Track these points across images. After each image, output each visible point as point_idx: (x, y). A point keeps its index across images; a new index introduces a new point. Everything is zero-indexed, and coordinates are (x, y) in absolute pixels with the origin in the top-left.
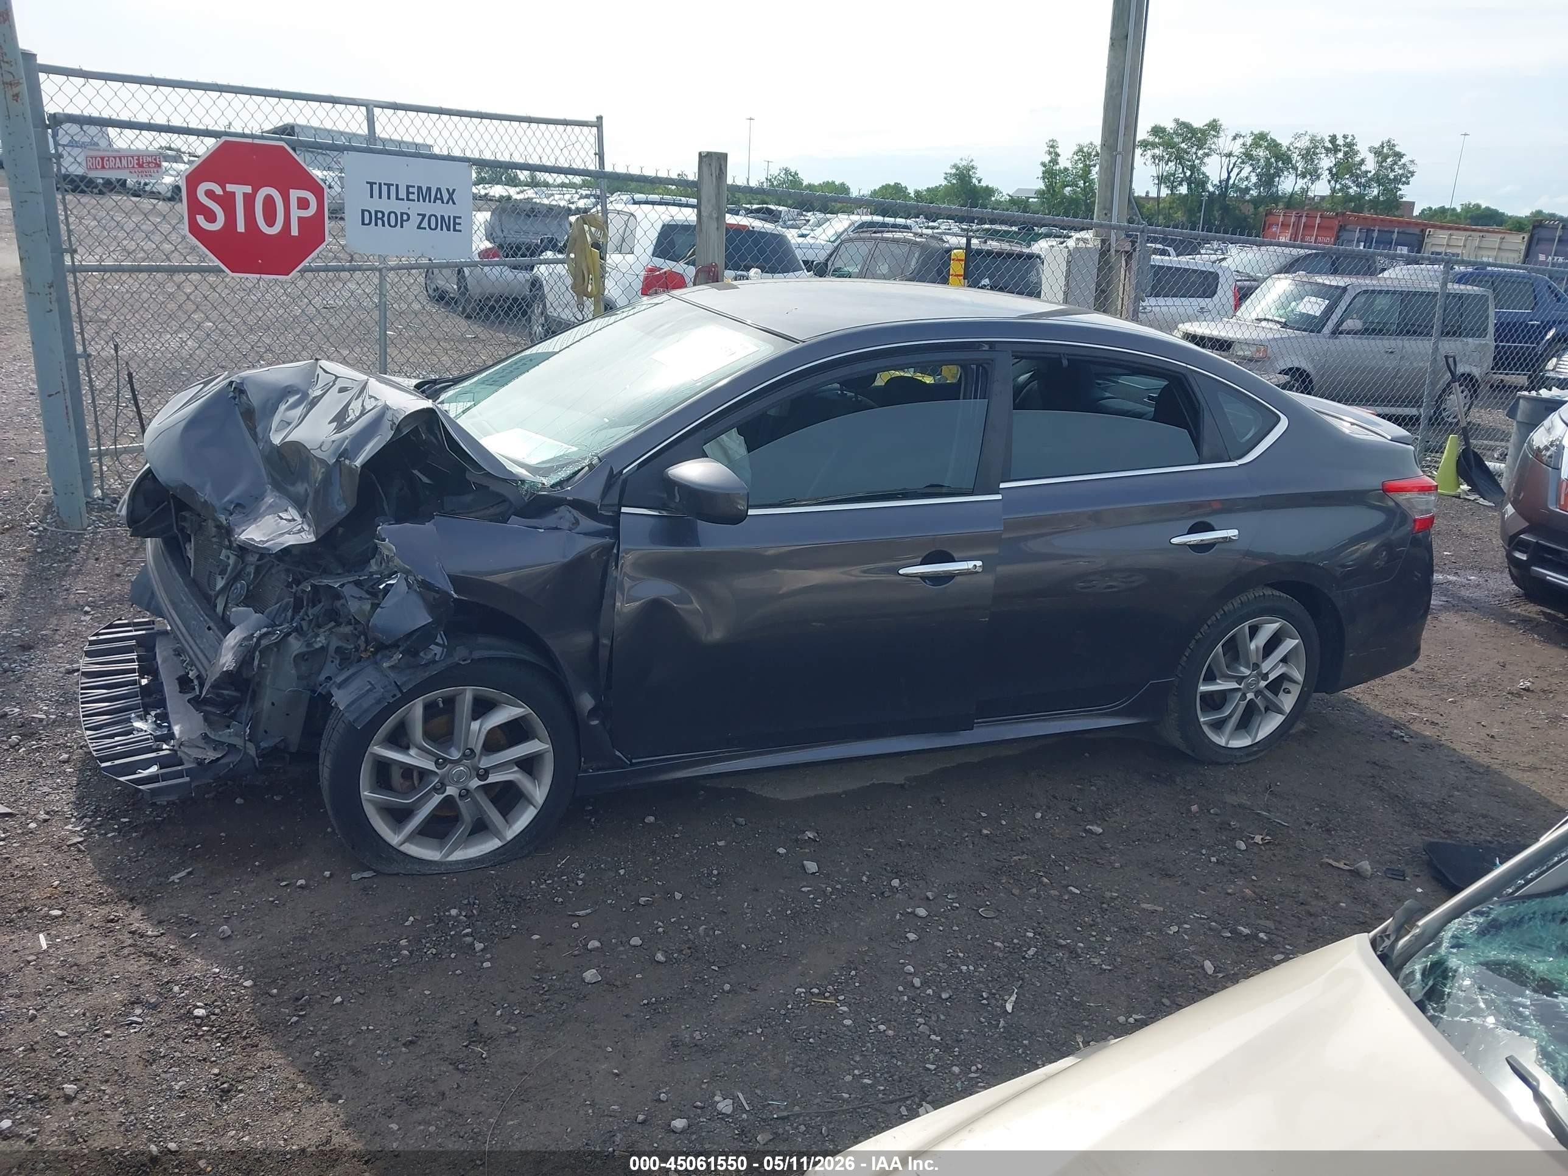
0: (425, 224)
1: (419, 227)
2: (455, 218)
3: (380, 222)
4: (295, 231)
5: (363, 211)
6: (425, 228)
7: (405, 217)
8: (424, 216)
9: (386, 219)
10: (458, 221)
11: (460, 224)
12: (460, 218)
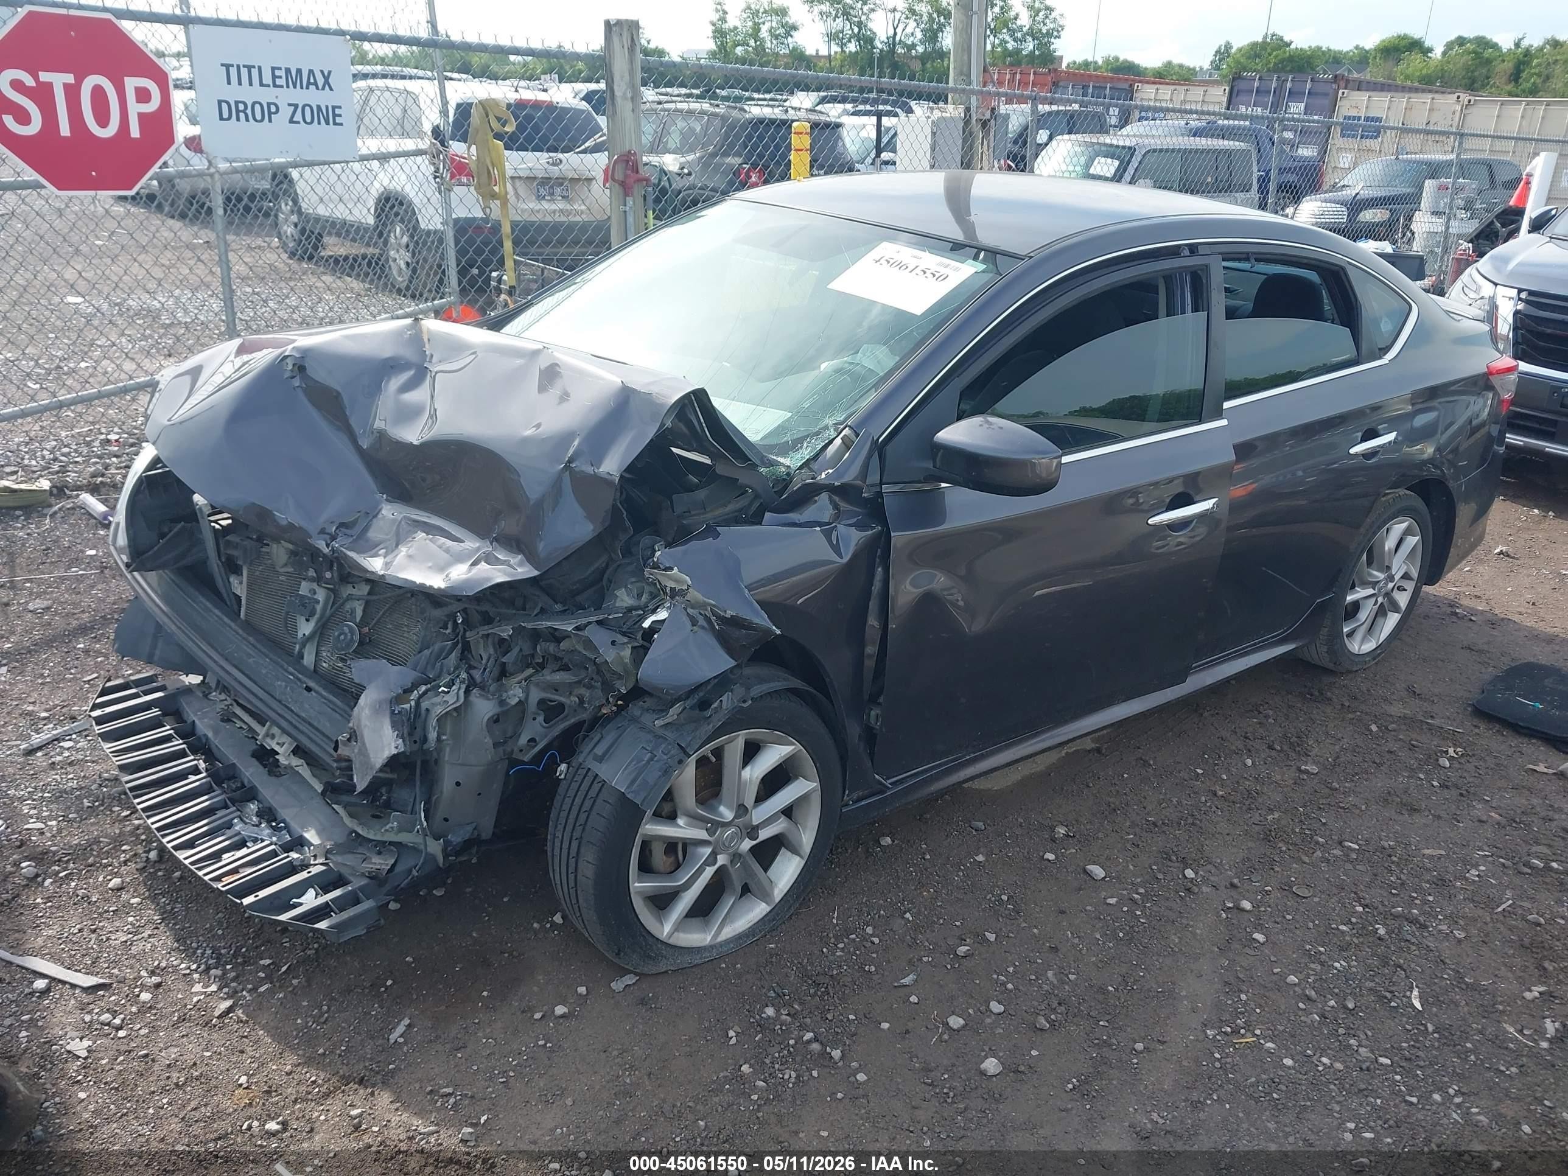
0: (298, 117)
1: (291, 121)
2: (334, 108)
3: (242, 115)
4: (135, 132)
5: (220, 102)
6: (298, 123)
7: (273, 109)
8: (296, 106)
9: (249, 111)
10: (337, 111)
11: (340, 116)
12: (340, 107)
